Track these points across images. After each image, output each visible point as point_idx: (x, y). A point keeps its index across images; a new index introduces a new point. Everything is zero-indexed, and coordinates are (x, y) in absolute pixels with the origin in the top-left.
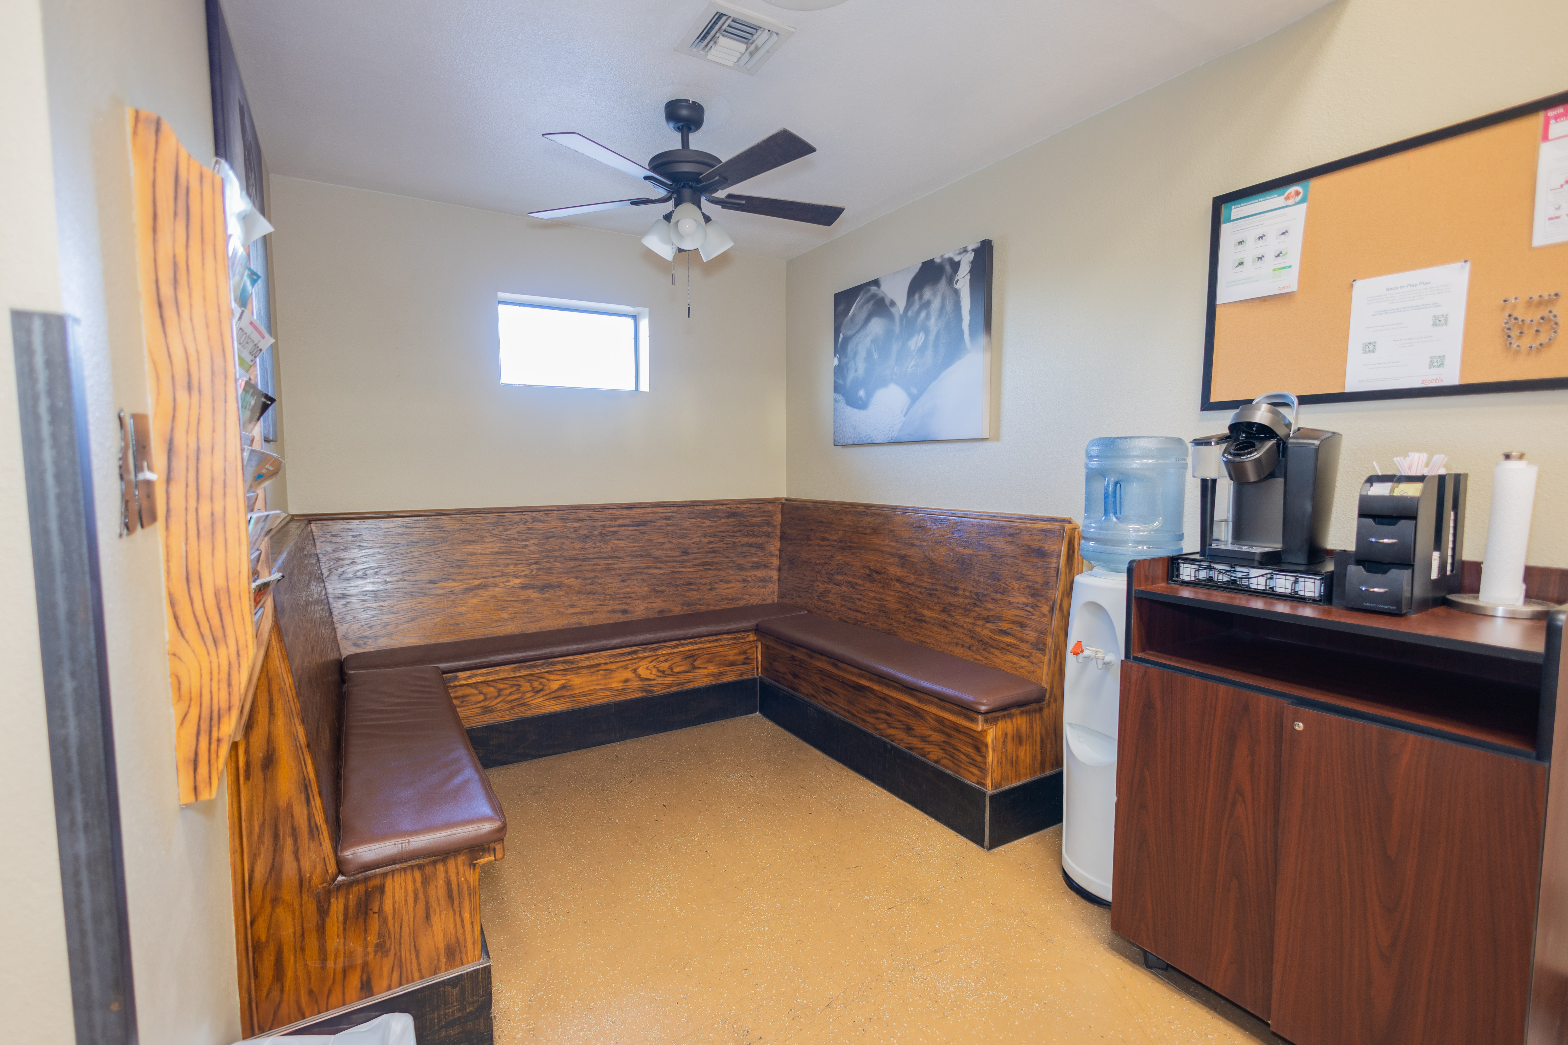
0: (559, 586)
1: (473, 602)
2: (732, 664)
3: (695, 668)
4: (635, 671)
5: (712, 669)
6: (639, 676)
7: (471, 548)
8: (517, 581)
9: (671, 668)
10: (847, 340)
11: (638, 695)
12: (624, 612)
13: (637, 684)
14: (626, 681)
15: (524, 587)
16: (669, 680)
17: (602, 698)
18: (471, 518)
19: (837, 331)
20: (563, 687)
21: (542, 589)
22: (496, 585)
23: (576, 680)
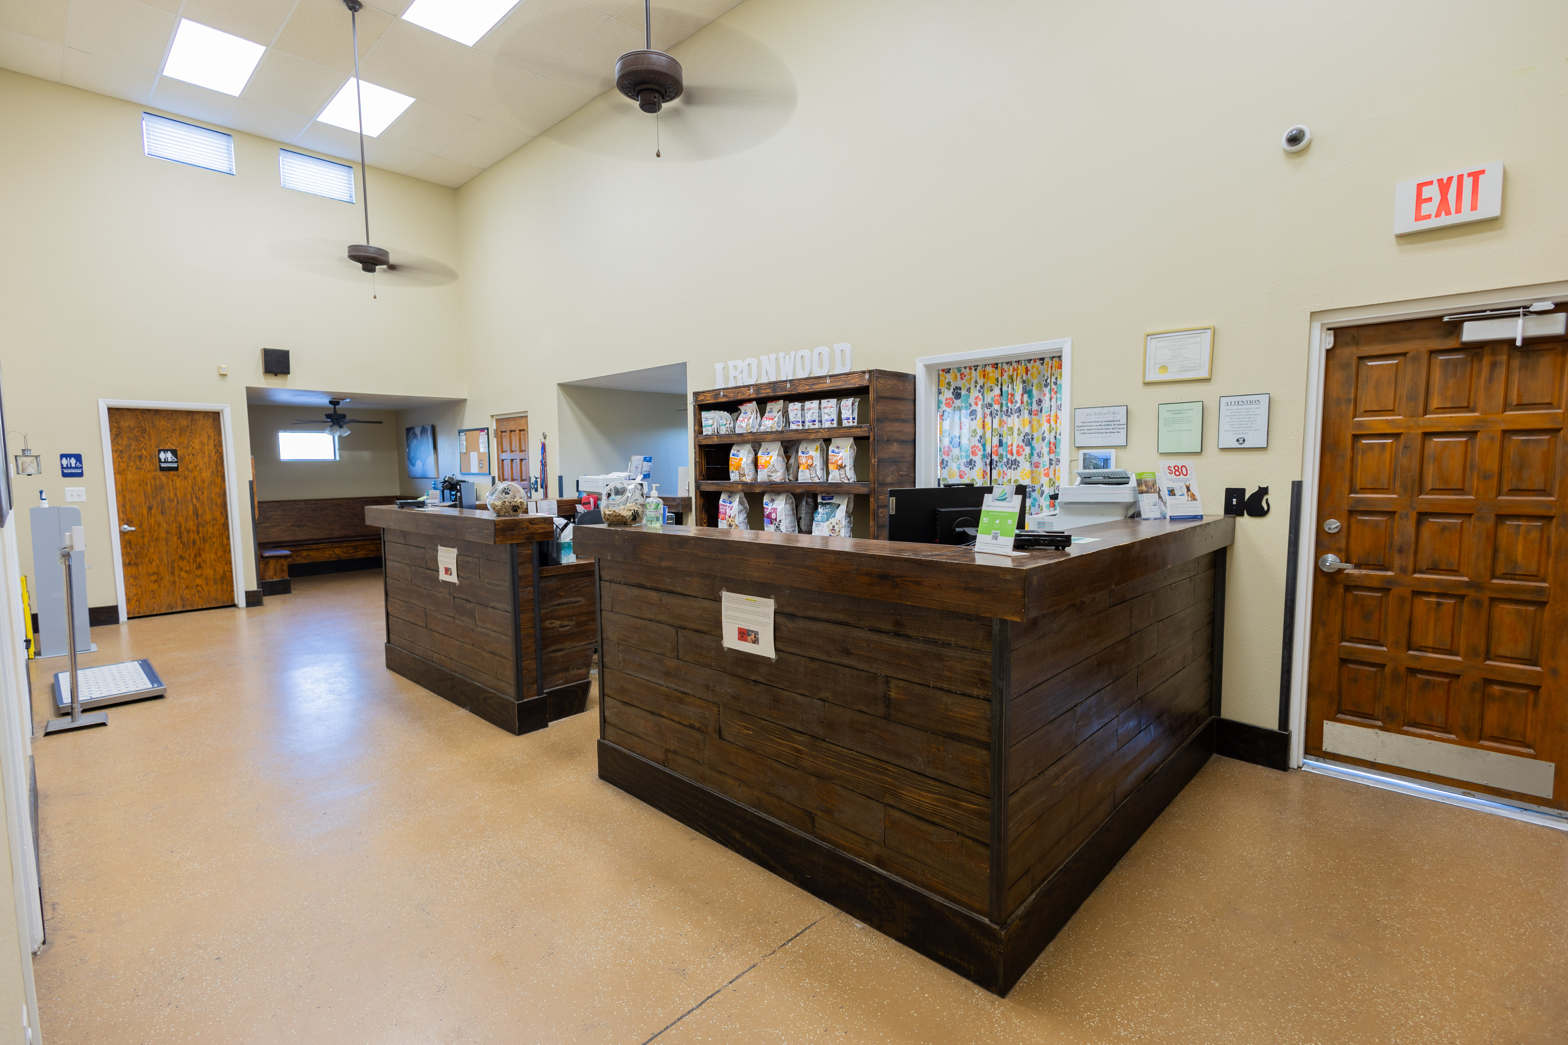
0: (305, 526)
1: (274, 530)
2: (372, 551)
3: (357, 551)
4: (334, 551)
5: (364, 552)
6: (336, 554)
7: (272, 513)
8: (290, 524)
9: (348, 551)
10: (409, 444)
11: (335, 559)
12: (331, 534)
13: (334, 556)
14: (331, 554)
15: (292, 526)
16: (347, 555)
17: (321, 559)
18: (272, 504)
19: (407, 441)
20: (307, 555)
21: (299, 527)
22: (282, 525)
23: (312, 553)
